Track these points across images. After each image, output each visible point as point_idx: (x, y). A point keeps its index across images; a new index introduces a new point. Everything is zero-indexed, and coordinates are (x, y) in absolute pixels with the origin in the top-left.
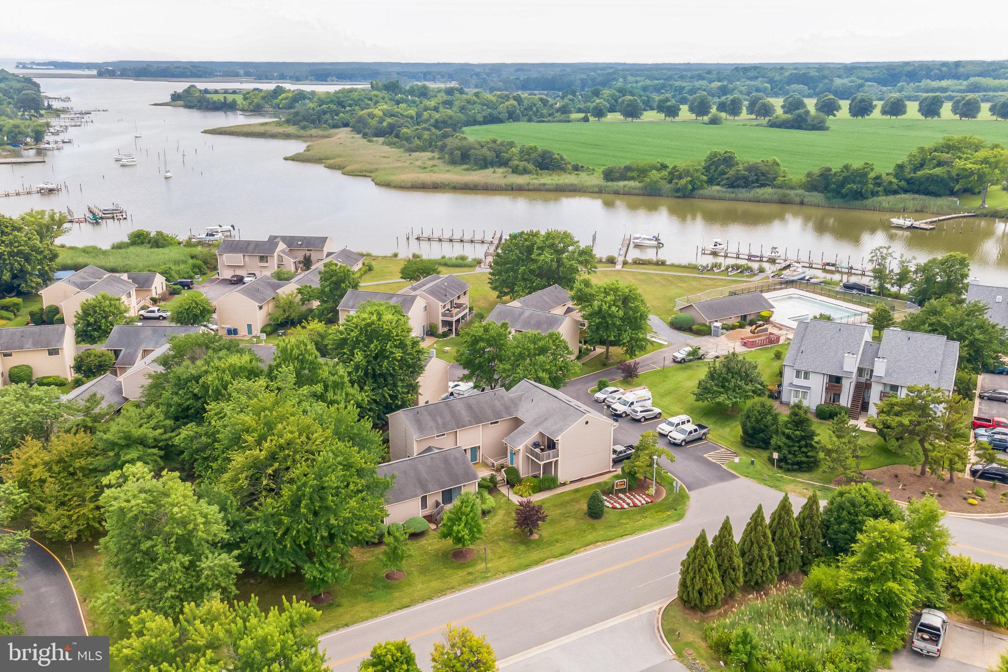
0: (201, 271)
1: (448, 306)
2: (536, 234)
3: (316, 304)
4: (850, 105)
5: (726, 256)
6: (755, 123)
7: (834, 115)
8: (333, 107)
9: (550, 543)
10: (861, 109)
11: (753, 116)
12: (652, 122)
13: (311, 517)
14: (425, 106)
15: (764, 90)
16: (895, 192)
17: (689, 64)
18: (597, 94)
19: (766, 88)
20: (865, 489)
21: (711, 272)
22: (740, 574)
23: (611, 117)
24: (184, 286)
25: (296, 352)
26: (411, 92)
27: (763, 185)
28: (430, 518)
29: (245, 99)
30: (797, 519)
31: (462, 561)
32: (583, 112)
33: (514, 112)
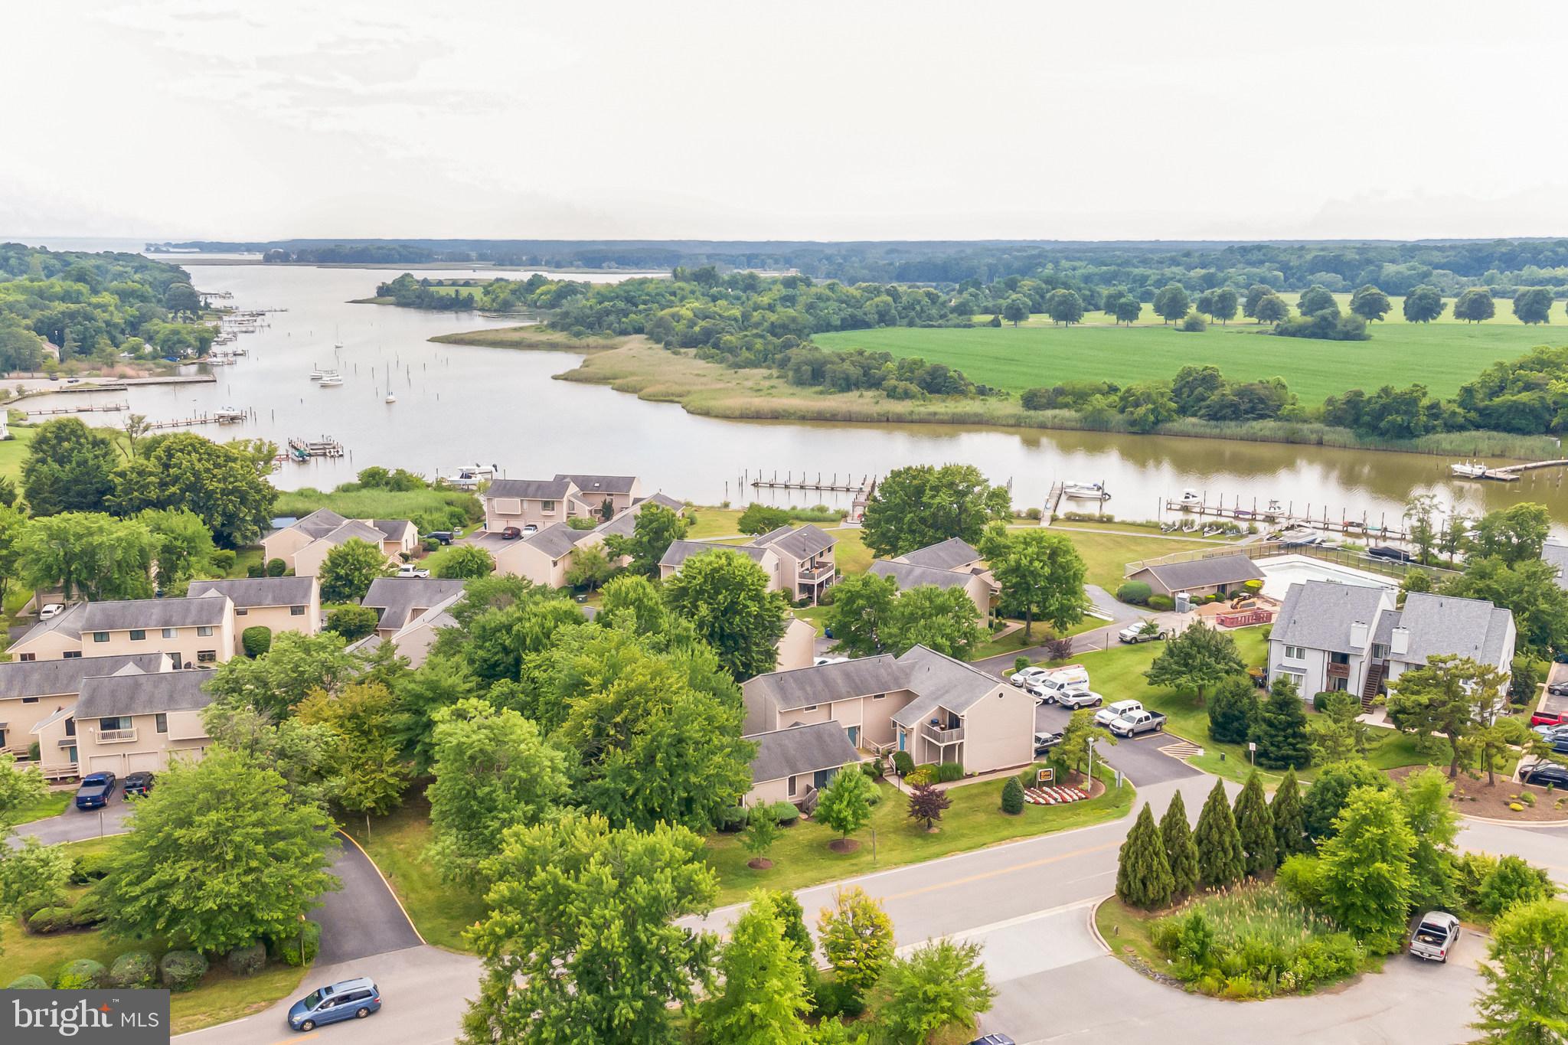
0: (460, 521)
1: (808, 565)
2: (930, 470)
3: (627, 560)
4: (1405, 303)
5: (1202, 513)
6: (1255, 329)
7: (1381, 319)
8: (621, 305)
9: (955, 838)
10: (1423, 310)
11: (1254, 320)
12: (1096, 328)
13: (666, 775)
14: (755, 303)
15: (1274, 283)
16: (1461, 428)
17: (1157, 241)
18: (1012, 286)
19: (1276, 278)
20: (1358, 767)
21: (1180, 532)
22: (1195, 863)
23: (1034, 319)
24: (441, 540)
25: (632, 595)
26: (733, 283)
27: (1262, 417)
28: (800, 806)
29: (487, 293)
30: (1271, 805)
31: (843, 853)
32: (992, 313)
33: (887, 312)
